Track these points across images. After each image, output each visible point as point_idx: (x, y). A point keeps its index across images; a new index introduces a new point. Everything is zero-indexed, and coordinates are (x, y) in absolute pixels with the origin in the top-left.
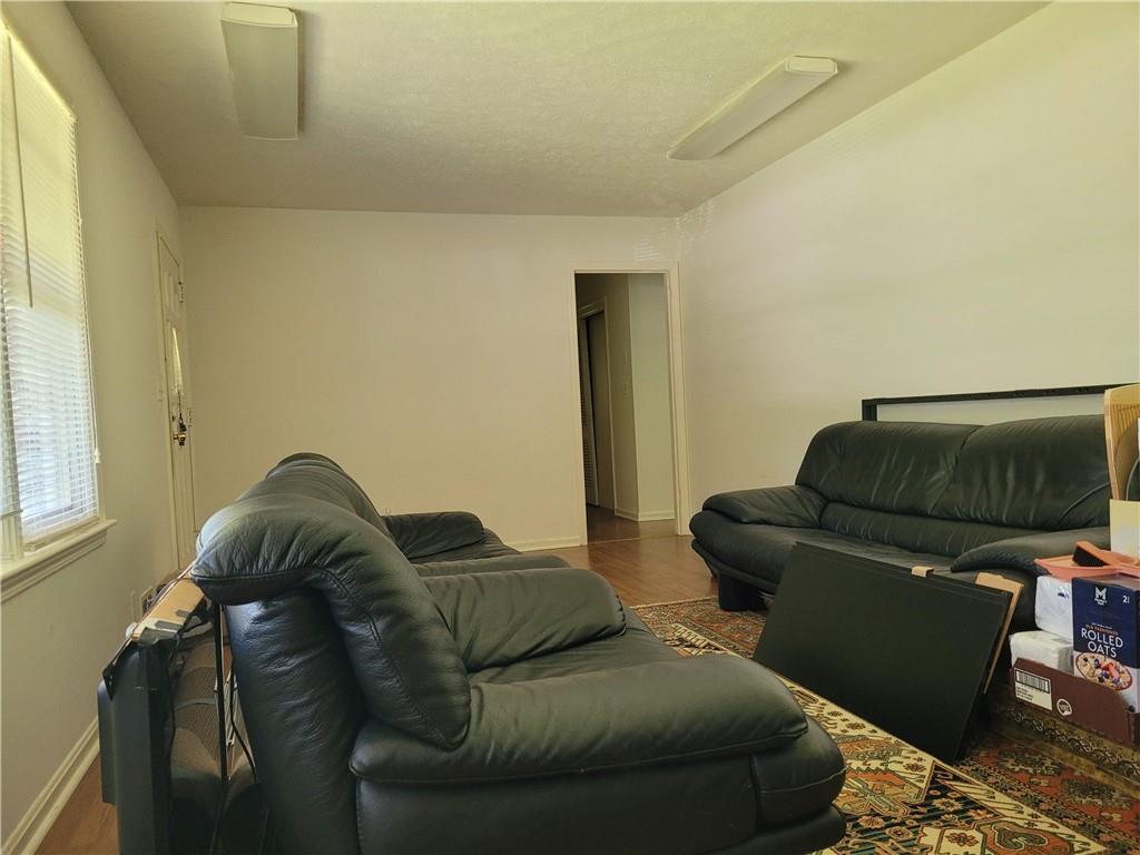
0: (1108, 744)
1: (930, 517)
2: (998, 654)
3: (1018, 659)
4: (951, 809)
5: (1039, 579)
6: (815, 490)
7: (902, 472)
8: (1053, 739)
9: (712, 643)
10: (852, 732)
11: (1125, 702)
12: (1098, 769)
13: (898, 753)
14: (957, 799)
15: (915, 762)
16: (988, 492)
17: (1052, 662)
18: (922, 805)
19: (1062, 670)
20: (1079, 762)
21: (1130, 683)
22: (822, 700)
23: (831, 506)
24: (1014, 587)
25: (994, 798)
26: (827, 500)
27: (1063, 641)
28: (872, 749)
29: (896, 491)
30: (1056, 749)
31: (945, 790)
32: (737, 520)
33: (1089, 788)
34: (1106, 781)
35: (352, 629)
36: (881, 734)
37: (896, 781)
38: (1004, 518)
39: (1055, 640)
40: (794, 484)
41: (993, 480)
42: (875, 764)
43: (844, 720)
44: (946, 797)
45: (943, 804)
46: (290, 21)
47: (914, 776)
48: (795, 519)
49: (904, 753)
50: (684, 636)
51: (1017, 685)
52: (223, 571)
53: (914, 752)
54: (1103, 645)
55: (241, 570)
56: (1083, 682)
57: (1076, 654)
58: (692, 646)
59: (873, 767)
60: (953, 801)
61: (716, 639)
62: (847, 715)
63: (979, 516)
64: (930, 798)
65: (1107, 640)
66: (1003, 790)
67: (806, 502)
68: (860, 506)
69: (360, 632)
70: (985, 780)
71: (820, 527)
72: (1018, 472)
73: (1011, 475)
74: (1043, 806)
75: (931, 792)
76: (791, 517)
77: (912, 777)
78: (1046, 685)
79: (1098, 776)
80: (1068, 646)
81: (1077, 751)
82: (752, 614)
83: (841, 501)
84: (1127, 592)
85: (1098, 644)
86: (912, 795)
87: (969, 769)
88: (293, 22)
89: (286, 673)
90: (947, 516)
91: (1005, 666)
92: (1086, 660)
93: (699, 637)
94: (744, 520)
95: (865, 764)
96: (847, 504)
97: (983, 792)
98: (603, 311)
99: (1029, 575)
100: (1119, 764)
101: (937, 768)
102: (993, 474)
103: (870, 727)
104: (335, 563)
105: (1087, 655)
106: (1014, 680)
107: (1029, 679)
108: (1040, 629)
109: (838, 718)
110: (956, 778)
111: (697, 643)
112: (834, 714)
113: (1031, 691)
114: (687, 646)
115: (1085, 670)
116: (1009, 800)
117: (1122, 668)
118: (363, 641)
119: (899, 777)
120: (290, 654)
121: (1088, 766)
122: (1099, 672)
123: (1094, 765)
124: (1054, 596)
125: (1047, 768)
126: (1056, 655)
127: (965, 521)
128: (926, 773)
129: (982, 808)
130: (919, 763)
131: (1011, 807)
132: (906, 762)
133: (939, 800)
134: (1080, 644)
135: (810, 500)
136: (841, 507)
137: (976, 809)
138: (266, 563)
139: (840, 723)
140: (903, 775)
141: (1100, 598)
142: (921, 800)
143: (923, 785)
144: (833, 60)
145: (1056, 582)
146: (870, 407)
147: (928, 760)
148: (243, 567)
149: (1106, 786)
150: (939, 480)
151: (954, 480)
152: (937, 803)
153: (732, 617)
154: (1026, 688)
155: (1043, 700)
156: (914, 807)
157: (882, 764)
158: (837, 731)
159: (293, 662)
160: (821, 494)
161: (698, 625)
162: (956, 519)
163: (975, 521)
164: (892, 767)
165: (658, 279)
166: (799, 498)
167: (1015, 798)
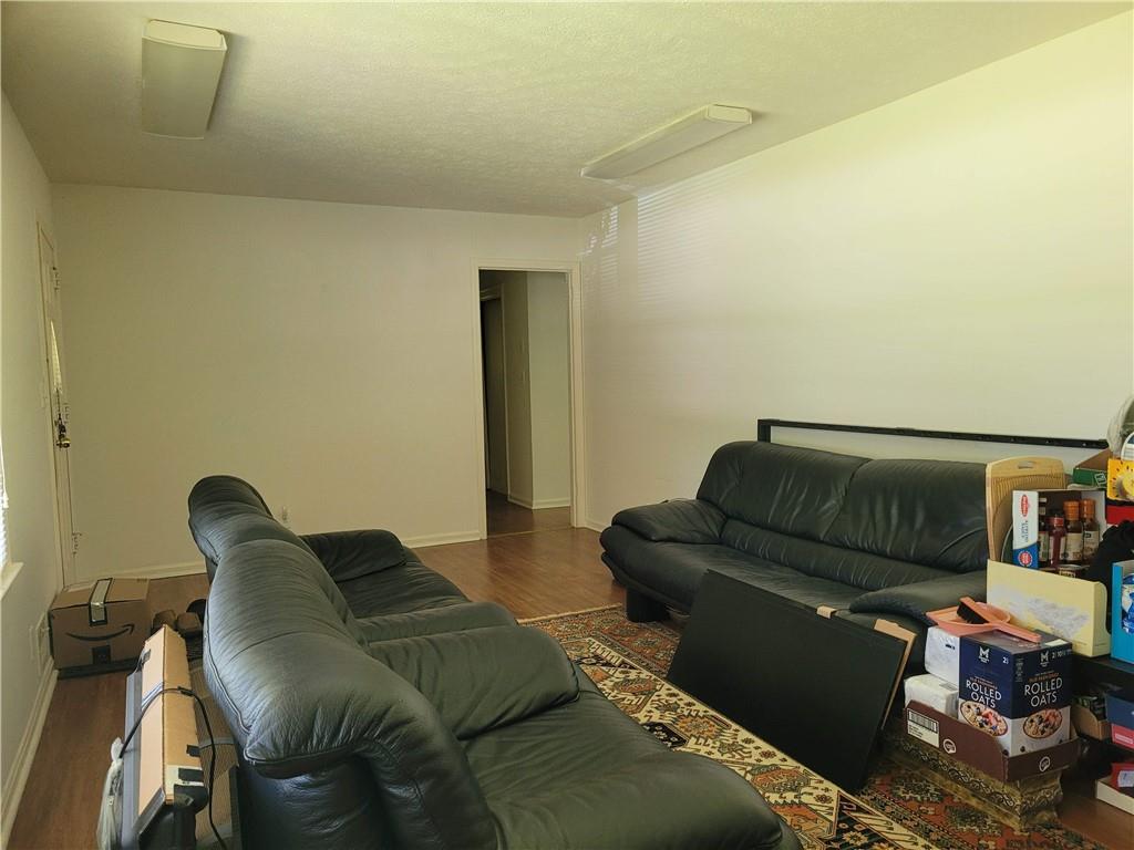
0: (983, 777)
1: (822, 542)
2: (894, 695)
3: (911, 702)
4: (859, 844)
5: (930, 629)
6: (715, 505)
7: (797, 498)
8: (936, 768)
9: (627, 660)
10: (766, 762)
11: (1001, 746)
12: (974, 796)
13: (807, 784)
14: (863, 832)
15: (823, 792)
16: (874, 524)
17: (941, 707)
18: (835, 840)
19: (948, 714)
20: (957, 789)
21: (1006, 730)
22: (736, 727)
23: (729, 521)
24: (908, 636)
25: (892, 829)
26: (728, 517)
27: (948, 686)
28: (785, 779)
29: (792, 514)
30: (938, 776)
31: (852, 822)
32: (645, 537)
33: (968, 815)
34: (980, 808)
35: (394, 791)
36: (791, 763)
37: (810, 815)
38: (888, 550)
39: (942, 686)
40: (694, 498)
41: (879, 515)
42: (790, 796)
43: (757, 748)
44: (854, 830)
45: (852, 837)
46: (219, 44)
47: (824, 809)
48: (699, 536)
49: (813, 783)
50: (599, 652)
51: (909, 723)
52: (279, 752)
53: (821, 782)
54: (984, 696)
55: (296, 749)
56: (966, 727)
57: (961, 701)
58: (608, 664)
59: (788, 801)
60: (859, 835)
61: (628, 656)
62: (759, 742)
63: (866, 545)
64: (840, 831)
65: (988, 692)
66: (899, 820)
67: (708, 518)
68: (757, 525)
69: (404, 795)
70: (882, 808)
71: (720, 542)
72: (901, 508)
73: (894, 511)
74: (933, 836)
75: (841, 825)
76: (696, 534)
77: (822, 809)
78: (935, 726)
79: (973, 802)
80: (953, 692)
81: (956, 779)
82: (659, 624)
83: (740, 518)
84: (1007, 654)
85: (980, 695)
86: (825, 829)
87: (868, 798)
88: (222, 44)
89: (329, 835)
90: (837, 543)
91: (899, 707)
92: (969, 707)
93: (613, 653)
94: (654, 538)
95: (781, 797)
96: (745, 522)
97: (882, 823)
98: (499, 299)
99: (922, 625)
100: (992, 793)
101: (842, 799)
102: (879, 507)
103: (780, 755)
104: (384, 734)
105: (970, 703)
106: (907, 719)
107: (921, 719)
108: (928, 673)
109: (751, 746)
110: (859, 809)
111: (613, 661)
112: (748, 741)
113: (921, 730)
114: (603, 665)
115: (968, 715)
116: (905, 831)
117: (999, 718)
118: (405, 802)
119: (812, 810)
120: (333, 817)
121: (965, 793)
122: (980, 718)
123: (969, 792)
124: (943, 645)
125: (932, 794)
126: (945, 701)
127: (854, 549)
128: (834, 804)
129: (884, 841)
130: (827, 794)
131: (907, 838)
132: (816, 793)
133: (848, 834)
134: (965, 693)
135: (711, 516)
136: (739, 524)
137: (879, 842)
138: (320, 741)
139: (754, 751)
140: (814, 807)
141: (984, 656)
142: (833, 835)
143: (832, 818)
144: (748, 110)
145: (944, 634)
146: (765, 427)
147: (834, 791)
148: (298, 746)
149: (980, 812)
150: (829, 508)
151: (843, 509)
152: (846, 837)
153: (640, 629)
154: (917, 727)
155: (931, 738)
156: (828, 842)
157: (796, 797)
158: (752, 761)
159: (337, 823)
160: (721, 510)
161: (612, 639)
162: (844, 547)
163: (863, 550)
164: (805, 799)
165: (561, 276)
166: (701, 514)
167: (909, 828)
